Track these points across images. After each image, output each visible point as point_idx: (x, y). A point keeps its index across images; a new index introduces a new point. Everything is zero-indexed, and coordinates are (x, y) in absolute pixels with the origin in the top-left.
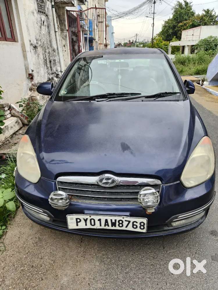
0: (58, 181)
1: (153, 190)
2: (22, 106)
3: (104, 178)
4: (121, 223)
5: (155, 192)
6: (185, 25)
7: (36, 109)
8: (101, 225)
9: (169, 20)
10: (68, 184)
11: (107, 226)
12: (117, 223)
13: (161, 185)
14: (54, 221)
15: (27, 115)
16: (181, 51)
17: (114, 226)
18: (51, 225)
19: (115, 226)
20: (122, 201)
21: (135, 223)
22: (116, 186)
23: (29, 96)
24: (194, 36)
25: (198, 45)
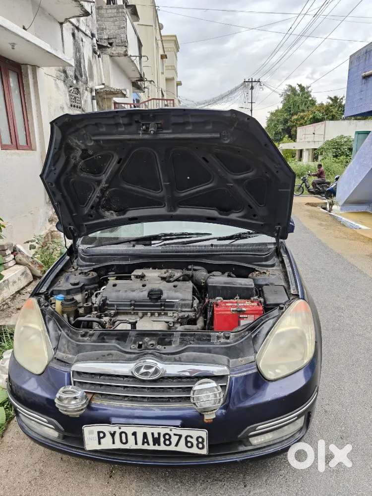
0: (73, 371)
1: (213, 384)
2: (34, 248)
3: (142, 367)
4: (168, 438)
5: (216, 387)
6: (302, 118)
7: (57, 252)
8: (136, 444)
9: (276, 111)
10: (88, 376)
11: (146, 444)
12: (162, 440)
13: (229, 376)
14: (65, 438)
15: (43, 262)
16: (297, 156)
17: (157, 444)
18: (60, 445)
19: (159, 445)
20: (170, 402)
21: (189, 439)
22: (161, 378)
23: (47, 231)
24: (315, 135)
25: (322, 148)
